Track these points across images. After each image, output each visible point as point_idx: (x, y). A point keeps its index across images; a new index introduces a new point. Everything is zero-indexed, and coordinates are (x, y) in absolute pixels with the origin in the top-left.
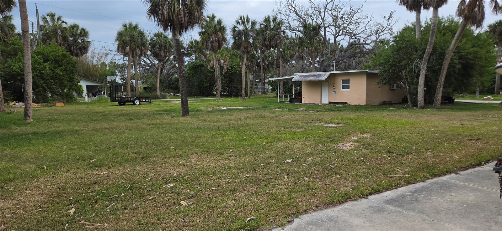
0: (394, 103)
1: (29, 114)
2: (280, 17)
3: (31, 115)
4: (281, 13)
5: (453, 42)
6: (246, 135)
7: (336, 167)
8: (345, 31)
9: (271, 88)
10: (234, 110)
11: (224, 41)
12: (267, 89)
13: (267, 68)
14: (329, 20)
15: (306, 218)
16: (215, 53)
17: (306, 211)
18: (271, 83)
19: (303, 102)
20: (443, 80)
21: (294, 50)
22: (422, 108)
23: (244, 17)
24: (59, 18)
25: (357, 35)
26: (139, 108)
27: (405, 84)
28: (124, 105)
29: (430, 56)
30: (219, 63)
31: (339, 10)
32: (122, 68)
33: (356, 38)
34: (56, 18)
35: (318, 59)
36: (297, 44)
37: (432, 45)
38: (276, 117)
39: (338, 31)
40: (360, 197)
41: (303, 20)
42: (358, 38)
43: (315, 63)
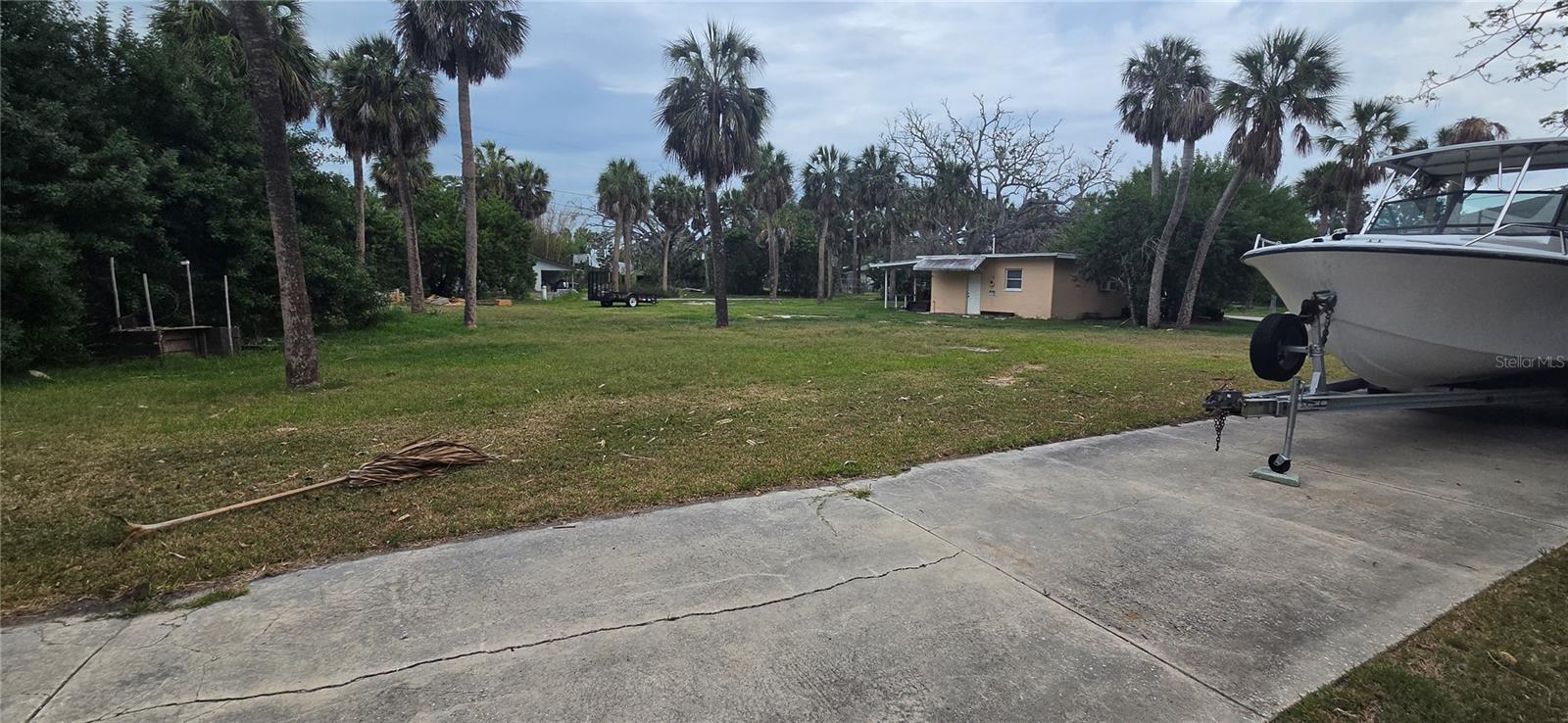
0: (1106, 316)
1: (472, 317)
2: (893, 149)
3: (475, 318)
4: (895, 141)
5: (1219, 206)
6: (832, 360)
7: (980, 409)
8: (1018, 177)
9: (872, 282)
10: (805, 319)
11: (788, 193)
12: (863, 284)
13: (865, 244)
14: (988, 155)
15: (928, 467)
16: (771, 215)
17: (928, 460)
18: (872, 273)
19: (932, 311)
20: (1197, 276)
21: (918, 212)
22: (1156, 327)
23: (826, 149)
24: (502, 152)
25: (1041, 184)
26: (636, 311)
27: (1125, 281)
28: (611, 306)
29: (1176, 230)
30: (776, 234)
31: (1009, 136)
32: (599, 241)
33: (1038, 191)
34: (496, 150)
35: (964, 229)
36: (924, 201)
37: (1180, 210)
38: (883, 333)
39: (1004, 176)
40: (1011, 447)
41: (938, 155)
42: (1042, 191)
43: (959, 236)
